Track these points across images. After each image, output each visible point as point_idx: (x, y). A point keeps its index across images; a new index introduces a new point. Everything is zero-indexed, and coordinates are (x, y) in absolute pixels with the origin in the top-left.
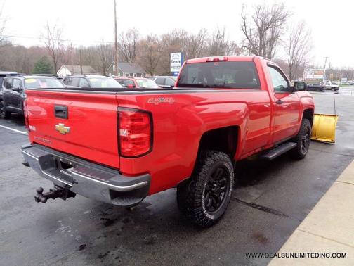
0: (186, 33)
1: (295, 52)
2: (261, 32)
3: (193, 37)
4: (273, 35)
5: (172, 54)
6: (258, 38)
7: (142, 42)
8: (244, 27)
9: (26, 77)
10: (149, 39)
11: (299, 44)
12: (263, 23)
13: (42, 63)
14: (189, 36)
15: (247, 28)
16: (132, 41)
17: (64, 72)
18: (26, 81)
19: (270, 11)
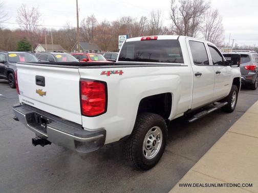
0: (131, 21)
1: (210, 35)
2: (186, 21)
3: (135, 24)
4: (194, 23)
5: (120, 36)
6: (183, 25)
7: (98, 27)
8: (173, 17)
9: (9, 52)
10: (104, 25)
11: (213, 29)
12: (187, 14)
13: (23, 43)
14: (133, 23)
15: (176, 17)
16: (90, 26)
17: (40, 49)
18: (10, 55)
19: (192, 5)
